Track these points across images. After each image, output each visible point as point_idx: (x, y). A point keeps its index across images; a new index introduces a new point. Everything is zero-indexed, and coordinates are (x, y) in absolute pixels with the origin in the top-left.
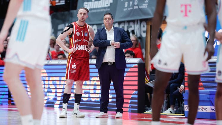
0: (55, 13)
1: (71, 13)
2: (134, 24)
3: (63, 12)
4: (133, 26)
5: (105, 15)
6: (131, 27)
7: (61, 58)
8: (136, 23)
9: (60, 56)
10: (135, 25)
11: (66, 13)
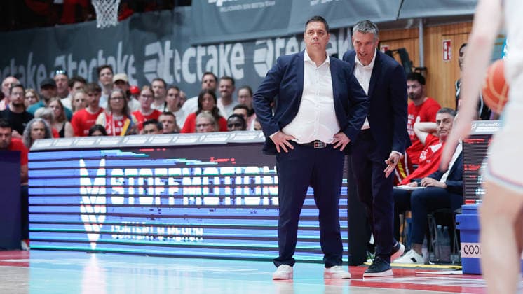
0: (136, 15)
1: (179, 14)
2: (337, 40)
3: (156, 13)
4: (334, 44)
5: (308, 22)
6: (330, 46)
7: (151, 131)
8: (341, 37)
9: (150, 126)
10: (341, 42)
11: (166, 13)
